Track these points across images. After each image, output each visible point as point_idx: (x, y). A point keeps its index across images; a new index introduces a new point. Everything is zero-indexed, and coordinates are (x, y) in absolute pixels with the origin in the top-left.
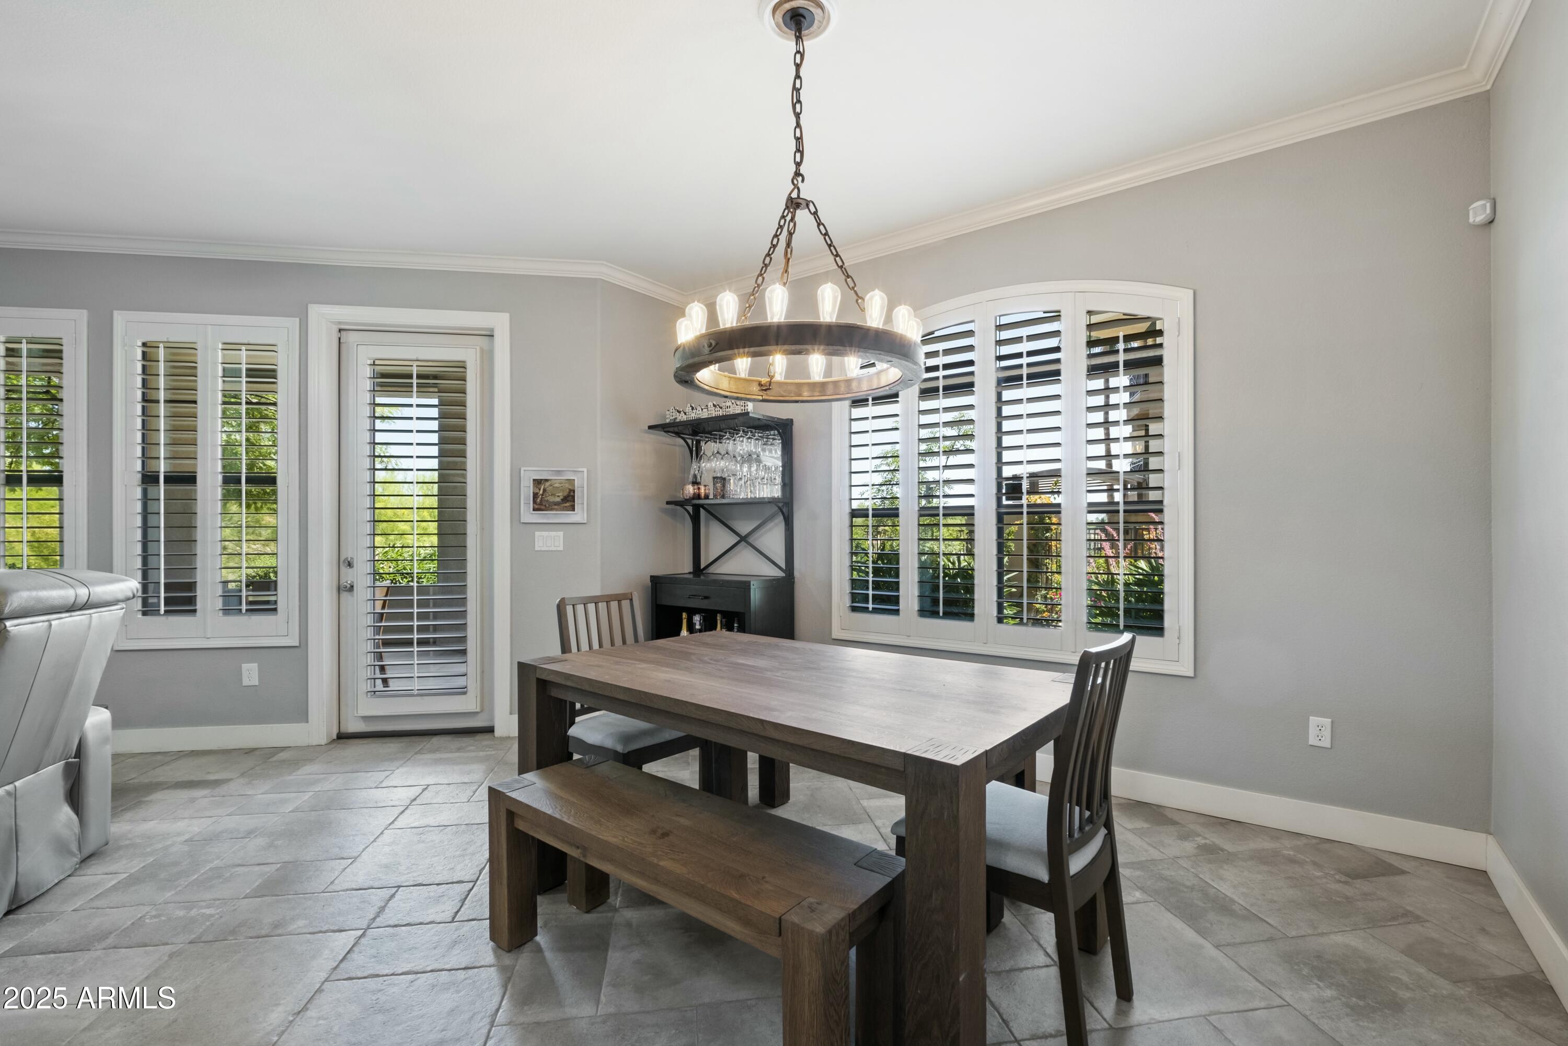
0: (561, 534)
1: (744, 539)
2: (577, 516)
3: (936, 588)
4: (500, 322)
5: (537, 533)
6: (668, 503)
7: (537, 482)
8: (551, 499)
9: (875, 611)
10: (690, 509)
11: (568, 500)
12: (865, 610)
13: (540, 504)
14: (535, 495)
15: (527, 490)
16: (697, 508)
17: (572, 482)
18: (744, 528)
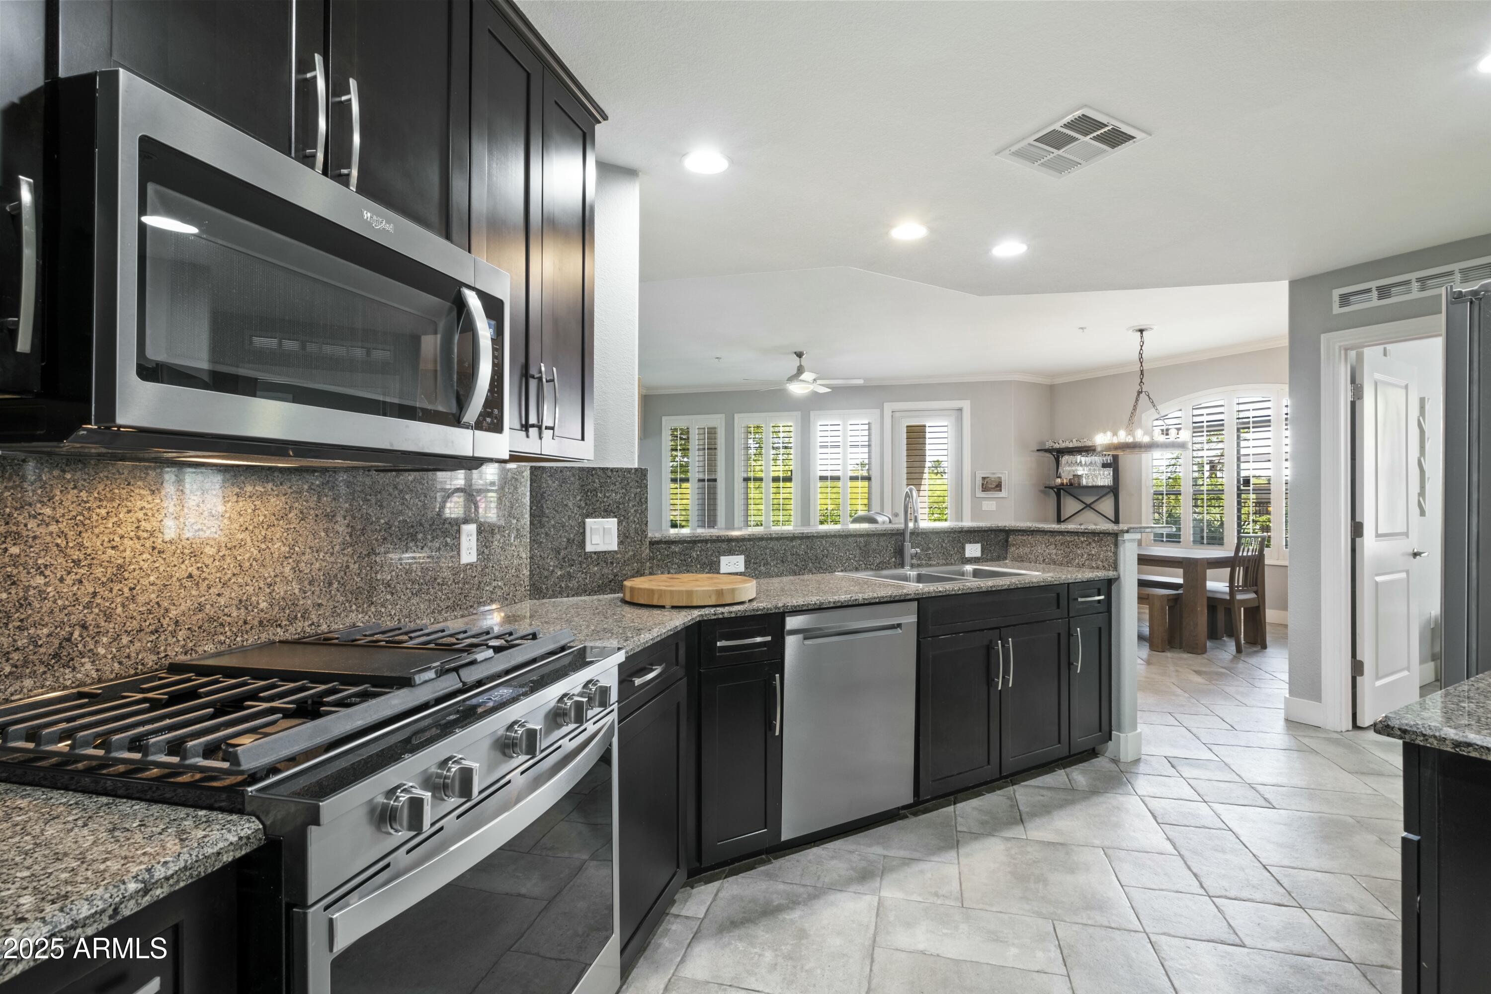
0: (995, 502)
1: (1088, 506)
2: (1003, 494)
3: (1202, 530)
4: (966, 405)
5: (983, 502)
6: (1046, 487)
7: (984, 478)
8: (990, 486)
9: (1167, 541)
10: (1056, 490)
11: (998, 487)
12: (1163, 541)
13: (985, 488)
14: (983, 484)
15: (979, 482)
16: (1059, 490)
17: (1000, 478)
18: (1089, 500)
